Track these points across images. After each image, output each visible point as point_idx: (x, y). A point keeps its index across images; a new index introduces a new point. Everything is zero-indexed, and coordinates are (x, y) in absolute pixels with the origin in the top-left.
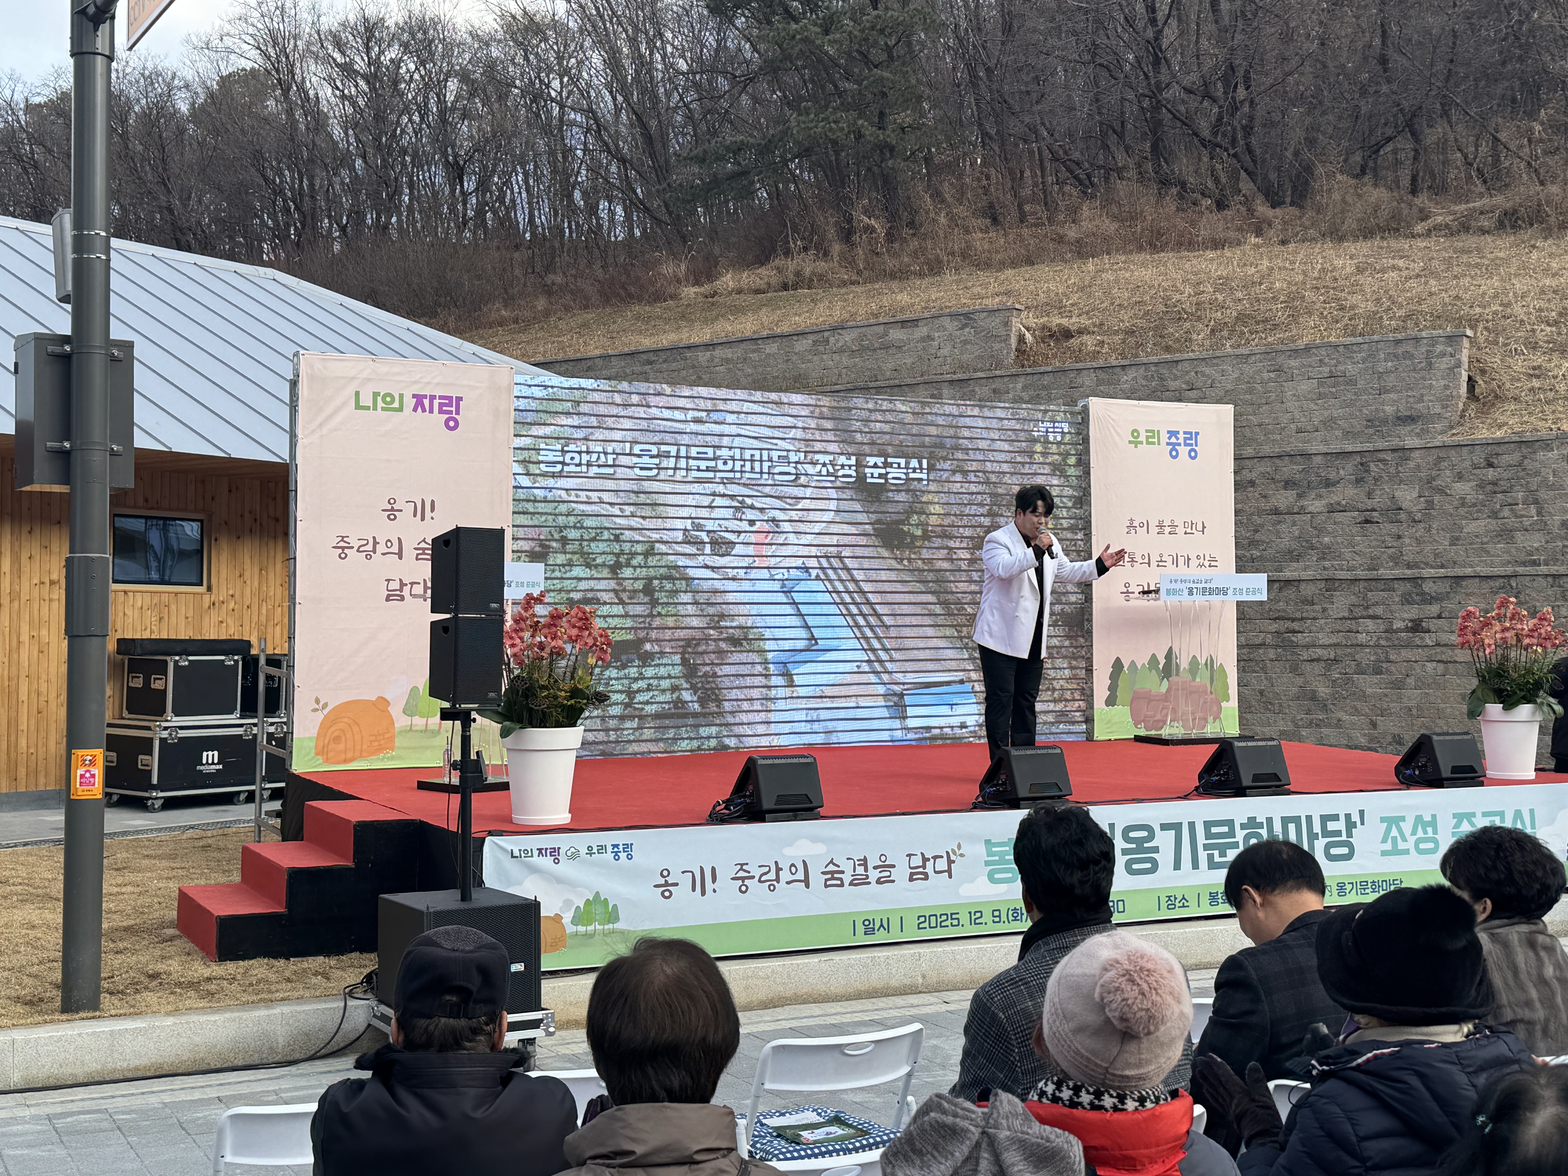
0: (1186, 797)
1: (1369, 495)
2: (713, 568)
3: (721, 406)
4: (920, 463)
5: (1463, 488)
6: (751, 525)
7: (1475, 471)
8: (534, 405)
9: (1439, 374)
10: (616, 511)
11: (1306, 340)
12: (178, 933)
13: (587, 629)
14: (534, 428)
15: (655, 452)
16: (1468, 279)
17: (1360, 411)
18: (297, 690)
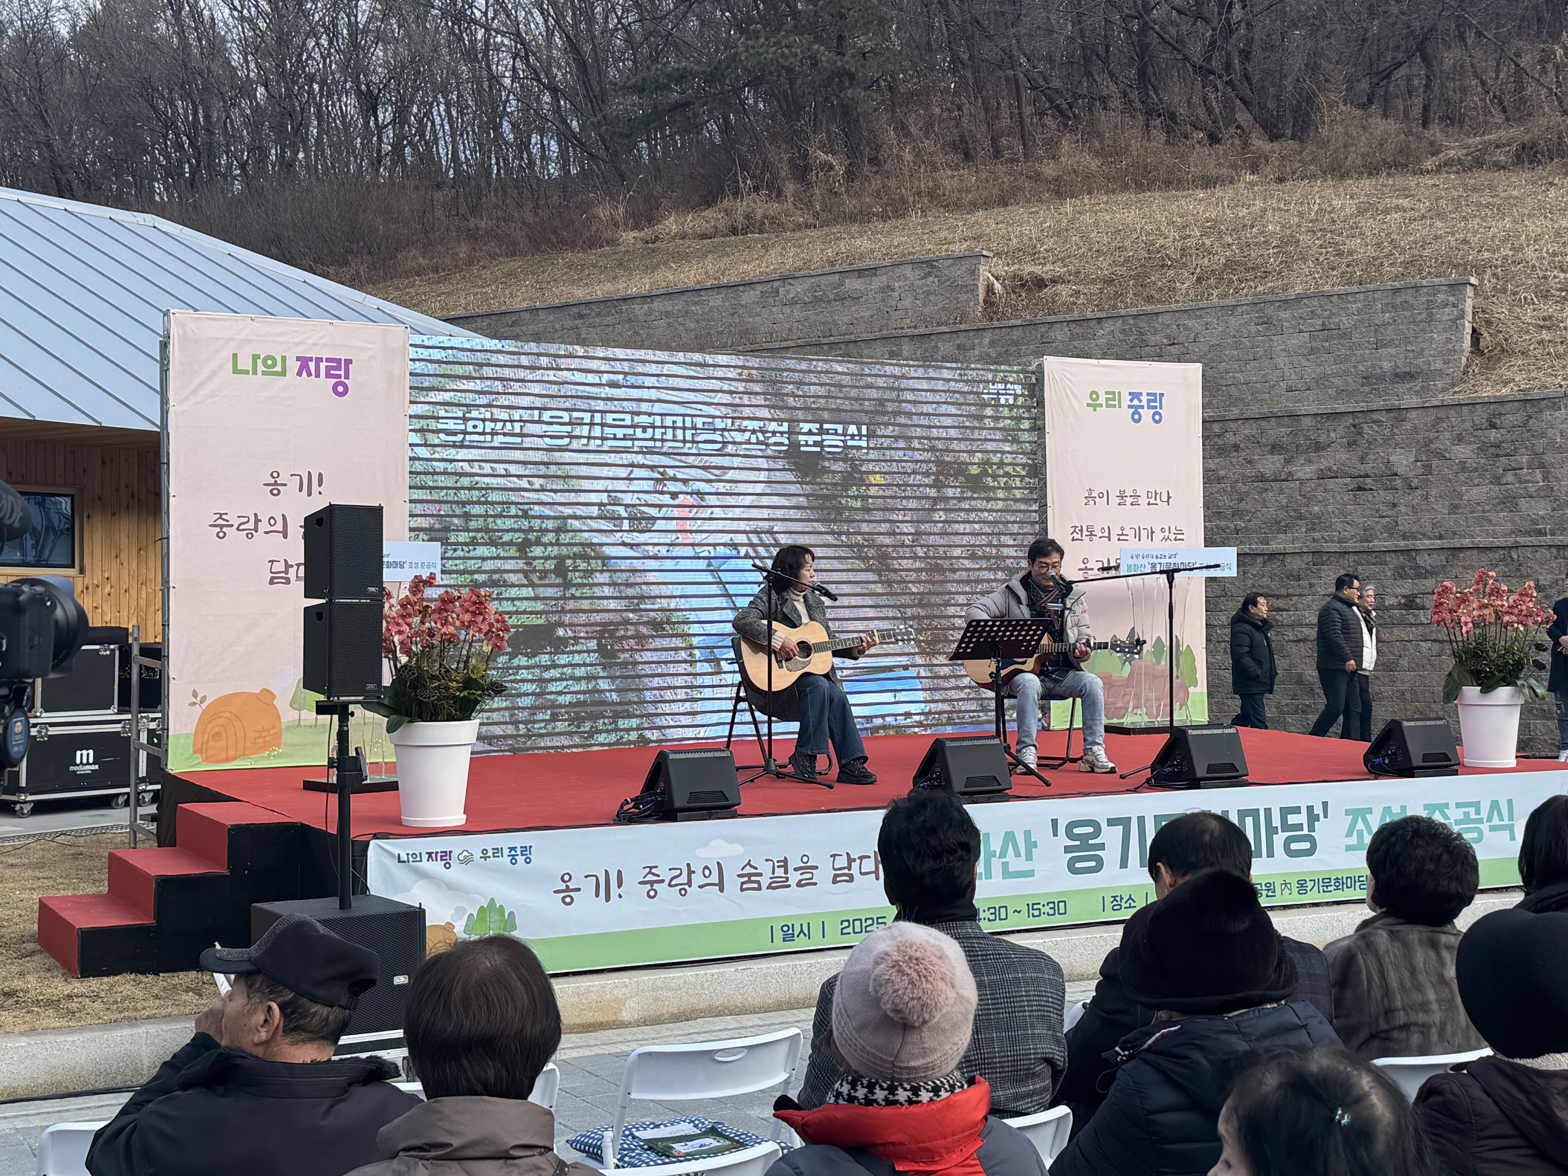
0: (1136, 790)
1: (1362, 460)
2: (631, 546)
3: (640, 368)
4: (859, 430)
5: (1462, 452)
6: (673, 498)
7: (1476, 433)
8: (432, 368)
9: (1440, 326)
10: (524, 483)
11: (1298, 289)
12: (39, 948)
13: (481, 614)
14: (432, 394)
15: (567, 420)
16: (1478, 220)
17: (1355, 367)
18: (172, 682)
